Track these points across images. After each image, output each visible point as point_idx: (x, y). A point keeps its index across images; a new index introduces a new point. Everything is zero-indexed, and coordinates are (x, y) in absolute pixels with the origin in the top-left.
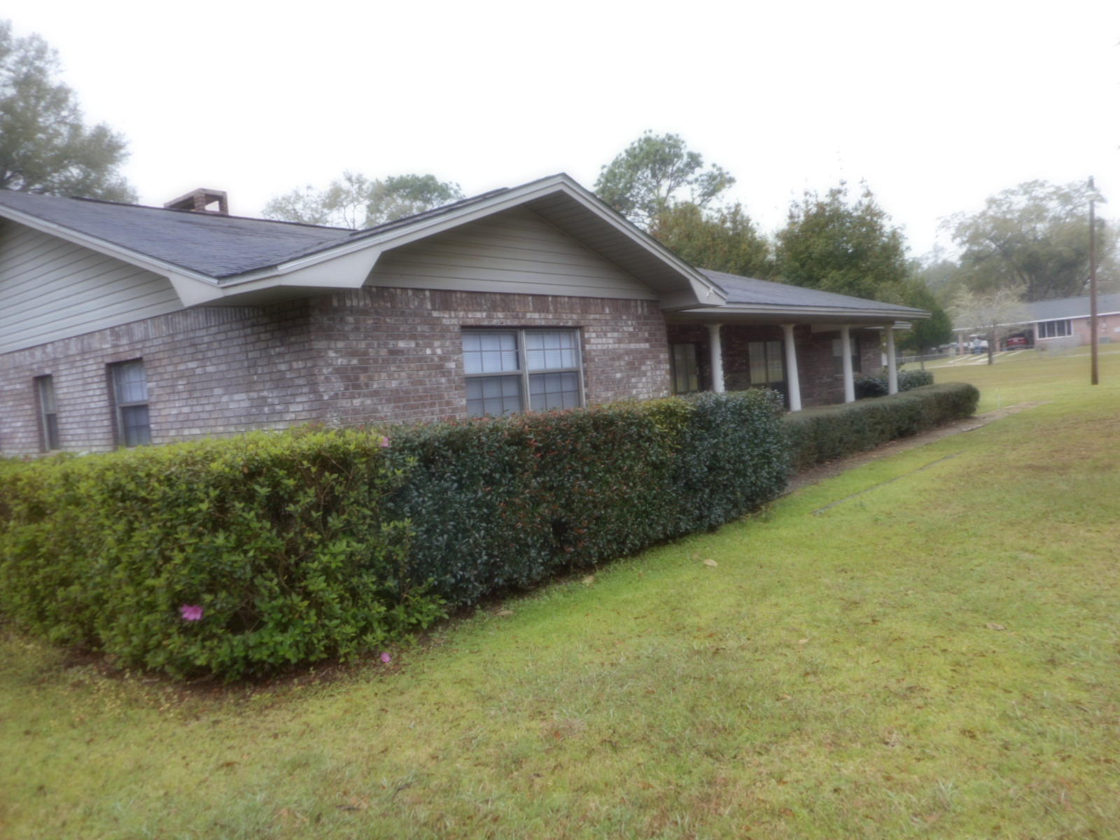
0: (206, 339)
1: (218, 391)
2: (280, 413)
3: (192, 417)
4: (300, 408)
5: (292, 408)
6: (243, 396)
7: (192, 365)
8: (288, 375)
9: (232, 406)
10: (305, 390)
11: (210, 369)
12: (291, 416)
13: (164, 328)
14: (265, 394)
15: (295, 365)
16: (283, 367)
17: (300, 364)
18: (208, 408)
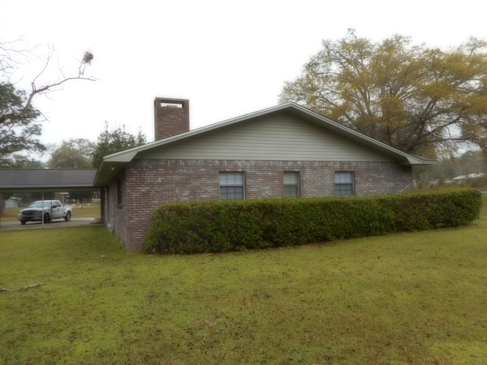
0: (381, 169)
1: (383, 182)
2: (403, 187)
3: (374, 187)
4: (408, 186)
5: (406, 186)
6: (392, 183)
7: (376, 175)
8: (406, 180)
9: (388, 185)
10: (410, 183)
11: (382, 176)
12: (405, 188)
13: (365, 165)
14: (399, 183)
15: (408, 178)
16: (404, 178)
17: (409, 178)
18: (379, 185)
